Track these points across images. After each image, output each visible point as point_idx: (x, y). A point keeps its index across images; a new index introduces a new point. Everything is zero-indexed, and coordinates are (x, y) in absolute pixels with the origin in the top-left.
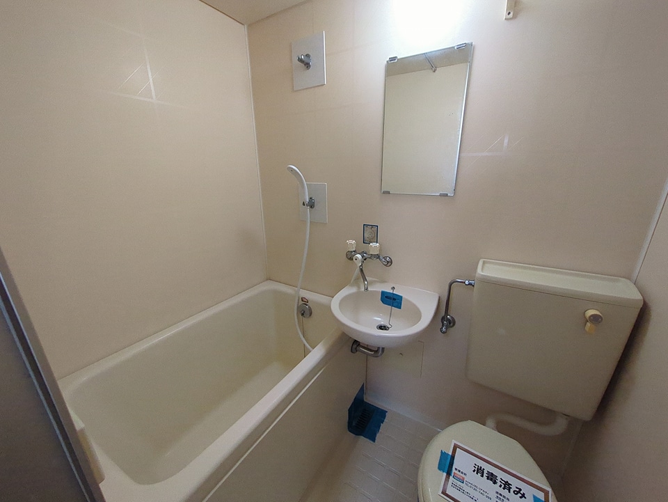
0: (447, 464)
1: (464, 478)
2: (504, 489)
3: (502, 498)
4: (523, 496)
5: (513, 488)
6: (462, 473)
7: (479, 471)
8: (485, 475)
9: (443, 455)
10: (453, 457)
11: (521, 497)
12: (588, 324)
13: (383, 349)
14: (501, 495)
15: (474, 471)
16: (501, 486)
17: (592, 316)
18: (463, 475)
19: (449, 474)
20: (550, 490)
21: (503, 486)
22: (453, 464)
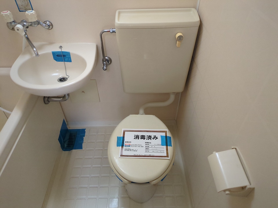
0: (121, 142)
1: (130, 144)
2: (148, 139)
3: (148, 144)
4: (157, 138)
5: (153, 137)
6: (129, 142)
7: (137, 137)
8: (140, 137)
9: (118, 138)
10: (124, 137)
11: (156, 139)
12: (178, 42)
13: (68, 95)
14: (147, 143)
15: (134, 139)
16: (147, 139)
17: (179, 37)
18: (130, 143)
19: (122, 146)
20: (167, 130)
21: (148, 138)
22: (124, 140)
